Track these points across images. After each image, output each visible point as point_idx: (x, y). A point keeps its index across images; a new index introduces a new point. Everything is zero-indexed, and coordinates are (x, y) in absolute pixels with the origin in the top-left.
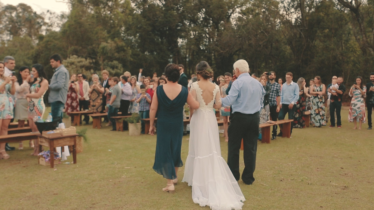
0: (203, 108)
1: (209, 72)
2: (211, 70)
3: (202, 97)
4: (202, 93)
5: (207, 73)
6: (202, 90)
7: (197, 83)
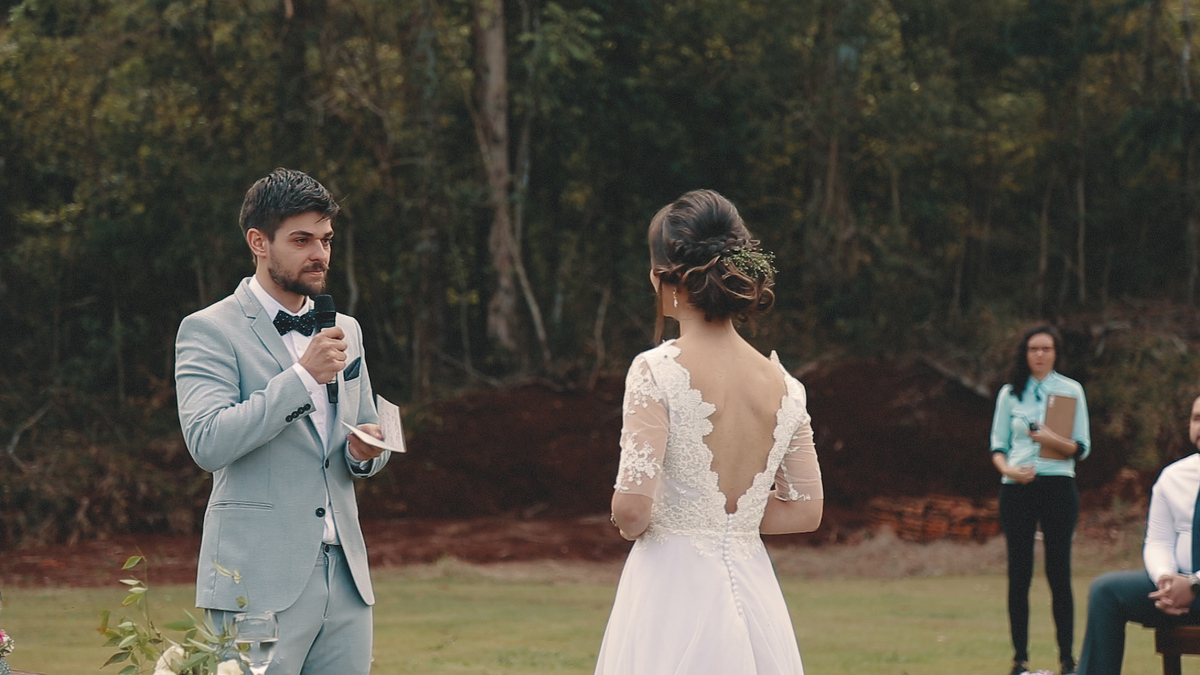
0: (709, 532)
1: (750, 272)
2: (763, 262)
3: (705, 454)
4: (709, 428)
5: (734, 278)
6: (711, 409)
7: (676, 351)
